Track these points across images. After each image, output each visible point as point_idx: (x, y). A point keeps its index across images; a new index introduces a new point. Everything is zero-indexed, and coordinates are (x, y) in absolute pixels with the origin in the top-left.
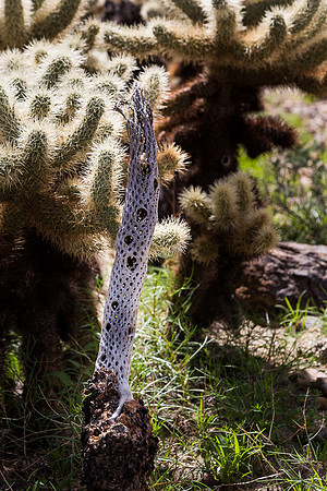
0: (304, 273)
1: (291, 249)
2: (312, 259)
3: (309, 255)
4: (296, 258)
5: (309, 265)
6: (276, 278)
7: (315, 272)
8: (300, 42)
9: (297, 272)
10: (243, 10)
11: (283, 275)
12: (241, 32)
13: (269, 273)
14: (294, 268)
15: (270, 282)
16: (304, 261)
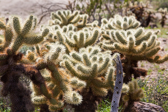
0: (147, 109)
1: (143, 103)
2: (148, 106)
3: (148, 105)
4: (145, 105)
5: (148, 107)
6: (140, 110)
7: (150, 109)
8: (149, 49)
9: (145, 109)
10: (136, 41)
11: (142, 109)
12: (135, 47)
13: (138, 109)
14: (144, 108)
15: (138, 111)
16: (147, 106)
